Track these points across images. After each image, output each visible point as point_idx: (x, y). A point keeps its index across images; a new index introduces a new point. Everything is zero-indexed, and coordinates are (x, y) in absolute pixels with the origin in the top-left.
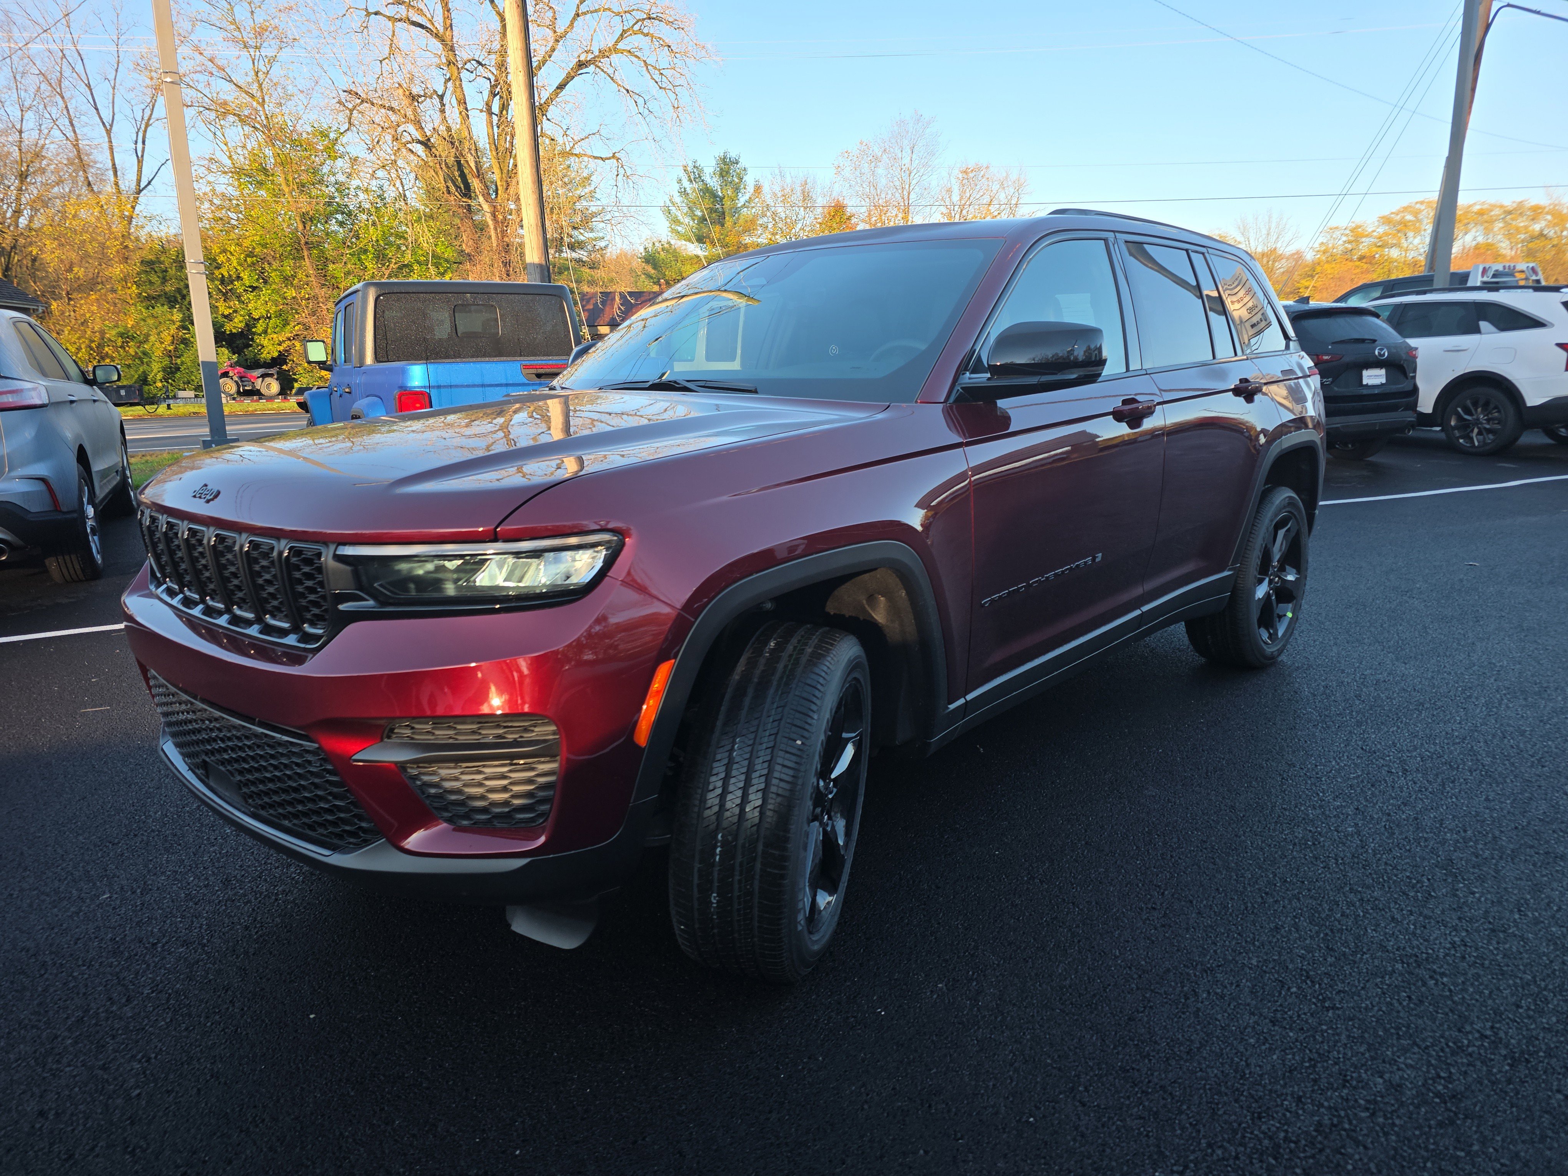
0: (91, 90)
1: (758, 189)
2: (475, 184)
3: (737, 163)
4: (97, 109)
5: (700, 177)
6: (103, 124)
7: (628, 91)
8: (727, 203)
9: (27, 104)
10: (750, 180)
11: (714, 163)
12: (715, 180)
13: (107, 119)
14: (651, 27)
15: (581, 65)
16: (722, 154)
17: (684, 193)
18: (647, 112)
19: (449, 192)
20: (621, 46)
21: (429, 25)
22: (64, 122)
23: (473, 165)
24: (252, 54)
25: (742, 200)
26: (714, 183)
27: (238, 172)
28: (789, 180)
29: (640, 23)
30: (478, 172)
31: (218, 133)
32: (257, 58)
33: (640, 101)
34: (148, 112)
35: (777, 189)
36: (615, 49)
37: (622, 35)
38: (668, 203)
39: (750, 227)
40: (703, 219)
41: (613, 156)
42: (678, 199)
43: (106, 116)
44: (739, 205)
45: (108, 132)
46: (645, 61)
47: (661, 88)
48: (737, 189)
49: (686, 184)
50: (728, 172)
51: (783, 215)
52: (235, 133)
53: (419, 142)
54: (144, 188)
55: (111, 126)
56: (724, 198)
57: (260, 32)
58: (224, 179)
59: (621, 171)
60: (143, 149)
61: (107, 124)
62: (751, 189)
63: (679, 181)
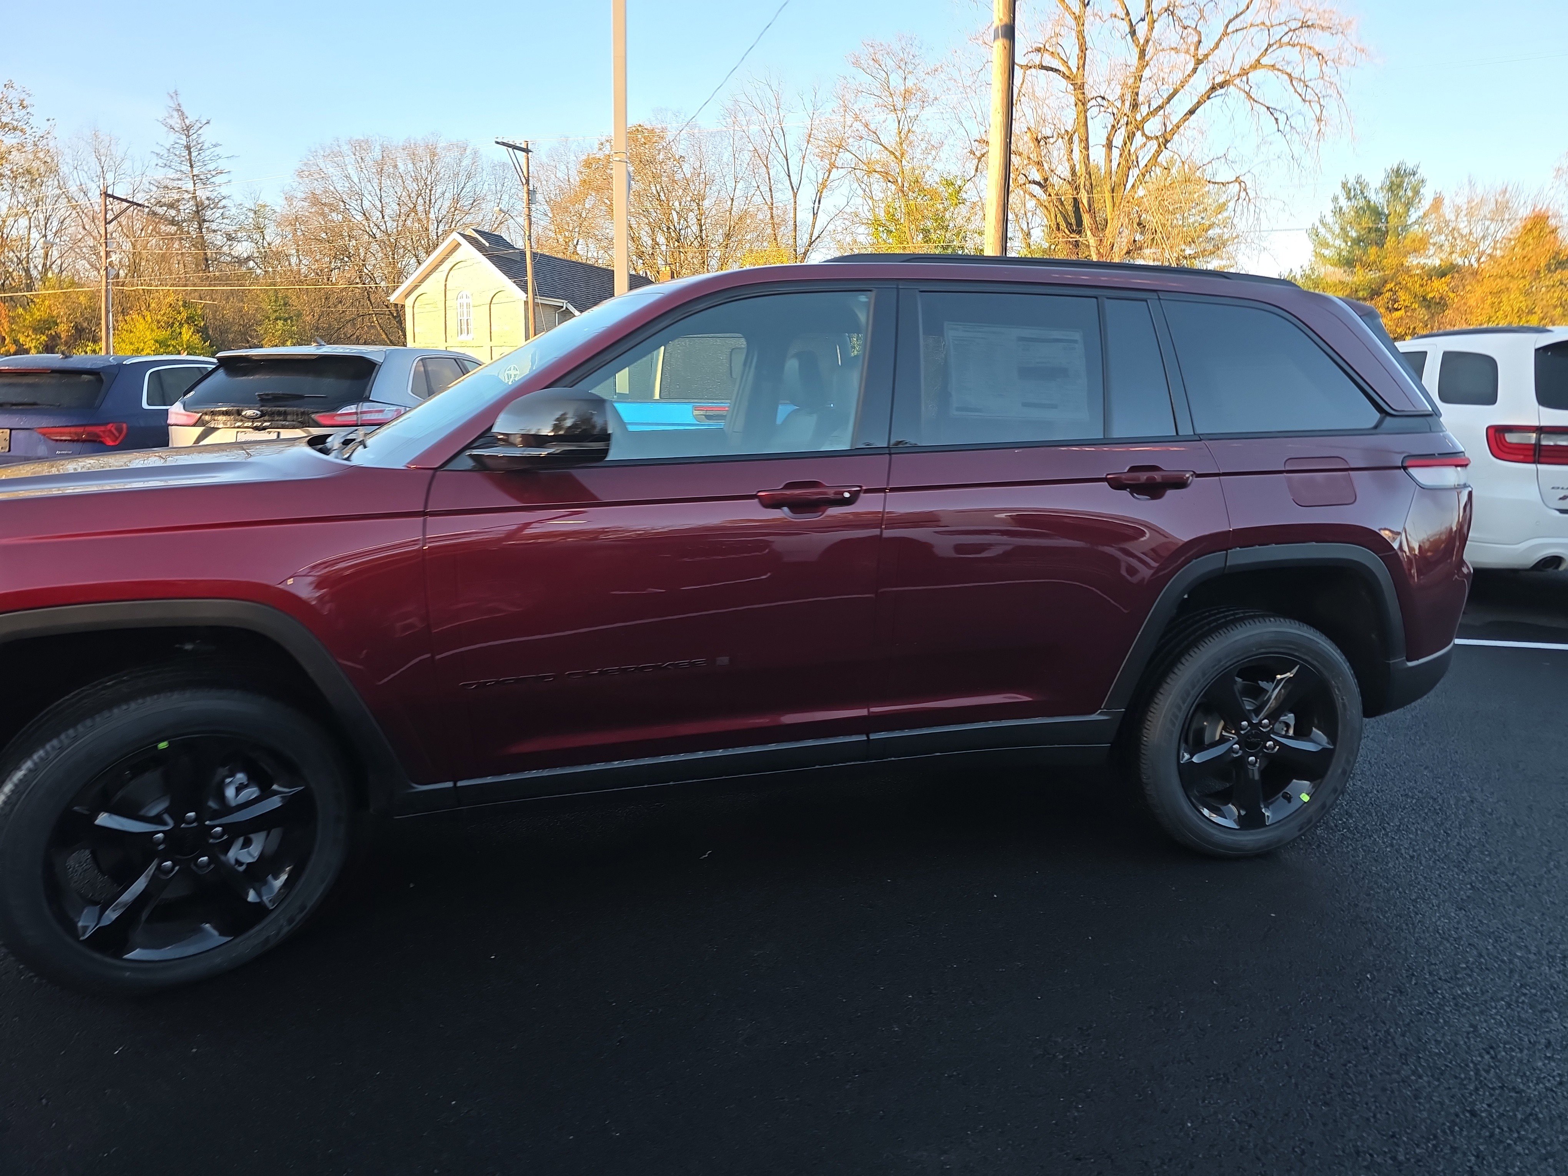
0: (787, 160)
1: (1438, 202)
2: (1086, 219)
3: (1414, 175)
4: (789, 176)
5: (1362, 193)
6: (792, 188)
7: (1268, 108)
8: (1393, 221)
9: (740, 176)
10: (1428, 194)
11: (1382, 176)
12: (1381, 195)
13: (795, 185)
14: (1304, 36)
15: (1213, 88)
16: (1395, 167)
17: (1339, 212)
18: (1288, 128)
19: (1058, 229)
20: (1264, 61)
21: (1062, 68)
22: (765, 188)
23: (1085, 201)
24: (899, 116)
25: (1414, 215)
26: (1378, 198)
27: (876, 223)
28: (1480, 190)
29: (1290, 34)
30: (1090, 206)
31: (867, 190)
32: (903, 119)
33: (1282, 118)
34: (826, 175)
35: (1462, 201)
36: (1257, 65)
37: (1266, 50)
38: (1317, 223)
39: (1421, 245)
40: (1357, 241)
41: (1236, 181)
42: (1330, 219)
43: (795, 180)
44: (1409, 223)
45: (795, 195)
46: (1290, 75)
47: (1304, 100)
48: (1409, 205)
49: (1343, 202)
50: (1400, 186)
51: (1465, 231)
52: (878, 187)
53: (1038, 184)
54: (814, 241)
55: (798, 189)
56: (1389, 215)
57: (907, 95)
58: (862, 229)
59: (1243, 194)
60: (819, 207)
61: (795, 188)
62: (1427, 202)
63: (1335, 199)
